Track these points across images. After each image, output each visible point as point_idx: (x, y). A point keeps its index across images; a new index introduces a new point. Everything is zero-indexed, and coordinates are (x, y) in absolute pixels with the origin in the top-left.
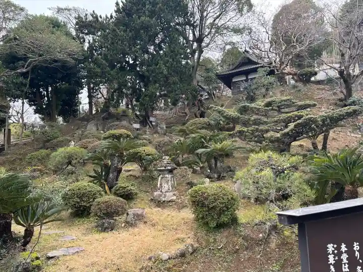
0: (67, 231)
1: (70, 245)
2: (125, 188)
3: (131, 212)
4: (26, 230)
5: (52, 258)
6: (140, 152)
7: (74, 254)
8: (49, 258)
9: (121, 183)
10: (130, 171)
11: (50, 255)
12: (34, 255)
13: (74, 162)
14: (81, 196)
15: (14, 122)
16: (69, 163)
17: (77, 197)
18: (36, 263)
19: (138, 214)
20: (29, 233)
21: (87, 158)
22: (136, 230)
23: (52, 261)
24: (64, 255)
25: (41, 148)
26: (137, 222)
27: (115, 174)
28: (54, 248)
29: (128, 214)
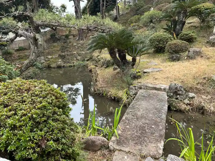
0: (152, 60)
1: (155, 67)
2: (188, 34)
3: (191, 50)
4: (133, 59)
5: (146, 72)
6: (200, 8)
7: (157, 71)
8: (145, 72)
9: (185, 31)
10: (191, 23)
11: (145, 71)
12: (137, 70)
13: (154, 20)
14: (159, 41)
15: (120, 2)
16: (151, 22)
17: (157, 41)
18: (139, 74)
19: (196, 51)
20: (134, 60)
21: (161, 17)
22: (195, 61)
23: (146, 74)
24: (152, 72)
25: (135, 15)
26: (196, 56)
27: (181, 25)
28: (147, 68)
29: (189, 51)
